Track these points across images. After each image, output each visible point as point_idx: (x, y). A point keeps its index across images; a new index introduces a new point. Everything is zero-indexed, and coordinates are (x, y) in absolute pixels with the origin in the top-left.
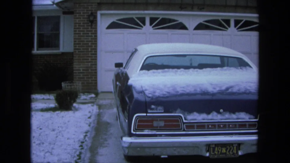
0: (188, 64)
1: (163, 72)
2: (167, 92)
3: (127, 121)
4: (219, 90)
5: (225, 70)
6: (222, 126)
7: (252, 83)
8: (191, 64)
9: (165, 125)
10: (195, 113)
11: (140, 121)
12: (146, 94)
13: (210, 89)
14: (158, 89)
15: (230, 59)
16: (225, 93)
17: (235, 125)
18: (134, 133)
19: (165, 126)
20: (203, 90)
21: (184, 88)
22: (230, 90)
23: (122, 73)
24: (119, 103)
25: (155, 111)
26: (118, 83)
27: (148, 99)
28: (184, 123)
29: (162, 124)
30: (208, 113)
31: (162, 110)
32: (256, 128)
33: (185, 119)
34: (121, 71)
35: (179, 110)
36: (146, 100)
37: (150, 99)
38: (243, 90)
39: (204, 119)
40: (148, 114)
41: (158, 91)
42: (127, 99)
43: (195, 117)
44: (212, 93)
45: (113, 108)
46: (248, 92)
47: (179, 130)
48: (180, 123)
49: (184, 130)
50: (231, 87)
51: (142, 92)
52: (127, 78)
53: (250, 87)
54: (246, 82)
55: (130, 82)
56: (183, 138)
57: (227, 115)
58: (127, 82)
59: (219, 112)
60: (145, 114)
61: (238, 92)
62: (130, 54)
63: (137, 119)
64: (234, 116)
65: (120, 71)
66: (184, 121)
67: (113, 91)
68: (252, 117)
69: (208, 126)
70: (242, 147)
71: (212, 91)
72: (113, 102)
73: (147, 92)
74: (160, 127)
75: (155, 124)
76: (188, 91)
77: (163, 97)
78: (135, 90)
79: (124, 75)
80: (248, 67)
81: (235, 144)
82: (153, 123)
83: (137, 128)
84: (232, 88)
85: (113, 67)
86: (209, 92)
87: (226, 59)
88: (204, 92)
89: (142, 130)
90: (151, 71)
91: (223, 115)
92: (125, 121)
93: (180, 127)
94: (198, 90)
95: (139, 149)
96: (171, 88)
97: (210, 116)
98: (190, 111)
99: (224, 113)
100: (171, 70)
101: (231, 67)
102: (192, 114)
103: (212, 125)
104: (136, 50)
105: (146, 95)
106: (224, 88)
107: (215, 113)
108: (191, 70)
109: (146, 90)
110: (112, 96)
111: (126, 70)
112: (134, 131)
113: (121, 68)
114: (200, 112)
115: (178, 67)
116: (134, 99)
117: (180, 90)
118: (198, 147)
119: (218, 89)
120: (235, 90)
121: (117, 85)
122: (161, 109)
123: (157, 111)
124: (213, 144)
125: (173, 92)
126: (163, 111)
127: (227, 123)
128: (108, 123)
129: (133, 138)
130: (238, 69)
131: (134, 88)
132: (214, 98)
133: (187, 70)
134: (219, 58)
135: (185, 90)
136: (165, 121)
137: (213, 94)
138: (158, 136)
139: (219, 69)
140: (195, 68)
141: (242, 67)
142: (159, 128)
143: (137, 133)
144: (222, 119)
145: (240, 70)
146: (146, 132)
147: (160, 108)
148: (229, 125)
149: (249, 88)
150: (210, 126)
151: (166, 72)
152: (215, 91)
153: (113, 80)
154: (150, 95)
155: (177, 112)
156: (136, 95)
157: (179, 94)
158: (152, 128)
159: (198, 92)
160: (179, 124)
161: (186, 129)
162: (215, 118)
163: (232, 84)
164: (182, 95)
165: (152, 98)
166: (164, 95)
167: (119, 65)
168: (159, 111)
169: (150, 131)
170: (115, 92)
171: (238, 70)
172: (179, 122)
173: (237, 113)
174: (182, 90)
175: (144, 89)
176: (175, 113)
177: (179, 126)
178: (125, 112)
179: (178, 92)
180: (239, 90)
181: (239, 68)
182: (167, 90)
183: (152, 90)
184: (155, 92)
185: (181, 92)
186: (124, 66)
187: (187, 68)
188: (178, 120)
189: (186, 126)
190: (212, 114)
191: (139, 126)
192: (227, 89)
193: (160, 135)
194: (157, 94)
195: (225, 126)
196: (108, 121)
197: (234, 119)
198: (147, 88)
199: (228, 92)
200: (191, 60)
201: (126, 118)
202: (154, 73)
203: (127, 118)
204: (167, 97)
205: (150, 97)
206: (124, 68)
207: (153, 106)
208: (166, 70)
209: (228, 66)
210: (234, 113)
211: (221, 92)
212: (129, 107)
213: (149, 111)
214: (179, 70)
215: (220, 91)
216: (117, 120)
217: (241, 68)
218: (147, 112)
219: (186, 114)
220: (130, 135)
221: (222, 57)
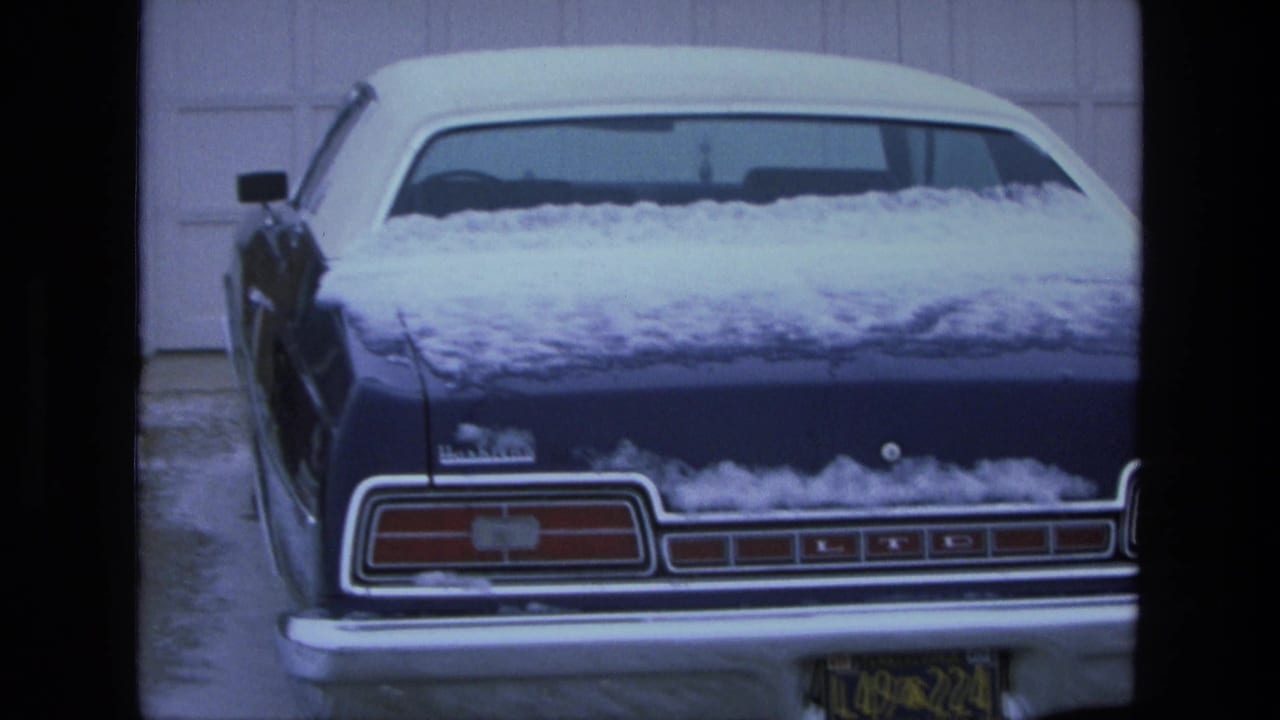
0: (688, 174)
1: (528, 224)
2: (557, 344)
3: (312, 519)
4: (874, 329)
5: (914, 204)
6: (893, 544)
7: (1078, 281)
8: (706, 173)
9: (544, 539)
10: (728, 468)
11: (390, 521)
12: (428, 354)
13: (822, 323)
14: (499, 328)
15: (942, 139)
16: (908, 347)
17: (978, 536)
18: (359, 591)
19: (546, 547)
20: (779, 328)
21: (656, 315)
22: (942, 328)
23: (284, 236)
24: (262, 410)
25: (486, 460)
26: (256, 295)
27: (437, 389)
28: (660, 529)
29: (525, 534)
30: (810, 465)
31: (523, 452)
32: (1109, 553)
33: (668, 507)
34: (277, 221)
35: (628, 449)
36: (425, 393)
37: (450, 385)
38: (1019, 325)
39: (783, 506)
40: (441, 479)
41: (499, 338)
42: (312, 389)
43: (730, 493)
44: (828, 343)
45: (229, 449)
46: (1051, 333)
47: (633, 572)
48: (637, 530)
49: (661, 573)
50: (951, 308)
51: (404, 346)
52: (309, 262)
53: (1066, 305)
54: (1044, 279)
55: (330, 288)
56: (656, 620)
57: (926, 479)
58: (314, 285)
59: (875, 463)
60: (422, 479)
61: (990, 334)
62: (326, 120)
63: (375, 505)
64: (969, 483)
65: (269, 222)
66: (663, 516)
67: (228, 345)
68: (1080, 485)
69: (809, 543)
70: (1021, 671)
71: (833, 336)
72: (232, 408)
73: (430, 346)
74: (515, 554)
75: (484, 535)
76: (681, 336)
77: (527, 375)
78: (360, 331)
79: (294, 244)
80: (1053, 188)
81: (978, 651)
82: (468, 528)
83: (376, 559)
84: (952, 316)
85: (227, 198)
86: (812, 341)
87: (917, 139)
88: (781, 338)
89: (407, 575)
90: (457, 219)
91: (903, 480)
92: (302, 519)
93: (635, 554)
94: (747, 326)
95: (385, 688)
96: (582, 321)
97: (819, 487)
98: (699, 459)
99: (908, 462)
100: (577, 208)
101: (946, 185)
102: (707, 473)
103: (832, 541)
104: (366, 94)
105: (428, 364)
106: (903, 315)
107: (850, 467)
108: (704, 209)
109: (426, 332)
110: (226, 373)
111: (304, 215)
112: (356, 580)
113: (277, 206)
114: (758, 458)
115: (624, 195)
116: (354, 392)
117: (634, 334)
118: (750, 675)
119: (867, 320)
120: (973, 324)
121: (250, 308)
122: (516, 443)
123: (496, 460)
124: (840, 657)
125: (591, 344)
126: (529, 459)
127: (925, 527)
128: (201, 539)
129: (350, 623)
130: (992, 196)
131: (355, 320)
132: (846, 373)
133: (676, 211)
134: (874, 133)
135: (663, 327)
136: (546, 517)
137: (840, 353)
138: (504, 608)
139: (873, 197)
140: (723, 194)
141: (1014, 187)
142: (507, 563)
143: (376, 592)
144: (893, 504)
145: (1006, 203)
146: (429, 586)
147: (512, 438)
148: (938, 538)
149: (1059, 313)
150: (821, 546)
151: (545, 221)
152: (851, 333)
153: (228, 281)
154: (453, 365)
155: (619, 460)
156: (365, 366)
157: (626, 352)
158: (464, 559)
159: (747, 341)
160: (632, 538)
161: (672, 568)
162: (850, 494)
163: (958, 291)
164: (647, 357)
165: (464, 381)
166: (532, 359)
167: (261, 187)
168: (506, 459)
169: (453, 578)
170: (238, 351)
171: (988, 207)
172: (630, 525)
173: (986, 467)
174: (647, 333)
175: (413, 325)
176: (608, 469)
177: (628, 545)
178: (303, 467)
179: (620, 340)
180: (997, 326)
181: (999, 190)
182: (552, 330)
183: (461, 331)
184: (480, 345)
185: (637, 341)
186: (293, 191)
187: (674, 195)
188: (625, 510)
189: (675, 546)
190: (829, 473)
191: (385, 549)
192: (927, 318)
193: (520, 605)
194: (493, 357)
195: (911, 545)
196: (203, 524)
197: (968, 502)
198: (430, 319)
199: (927, 336)
200: (705, 148)
201: (307, 506)
202: (473, 227)
203: (313, 501)
204: (557, 373)
205: (448, 376)
206: (296, 205)
207: (469, 431)
208: (549, 209)
209: (929, 180)
210: (968, 464)
211: (889, 341)
212: (326, 437)
213: (448, 459)
214: (626, 211)
215: (878, 335)
216: (255, 517)
217: (1009, 195)
218: (432, 468)
219: (672, 469)
220: (337, 605)
221: (893, 129)
